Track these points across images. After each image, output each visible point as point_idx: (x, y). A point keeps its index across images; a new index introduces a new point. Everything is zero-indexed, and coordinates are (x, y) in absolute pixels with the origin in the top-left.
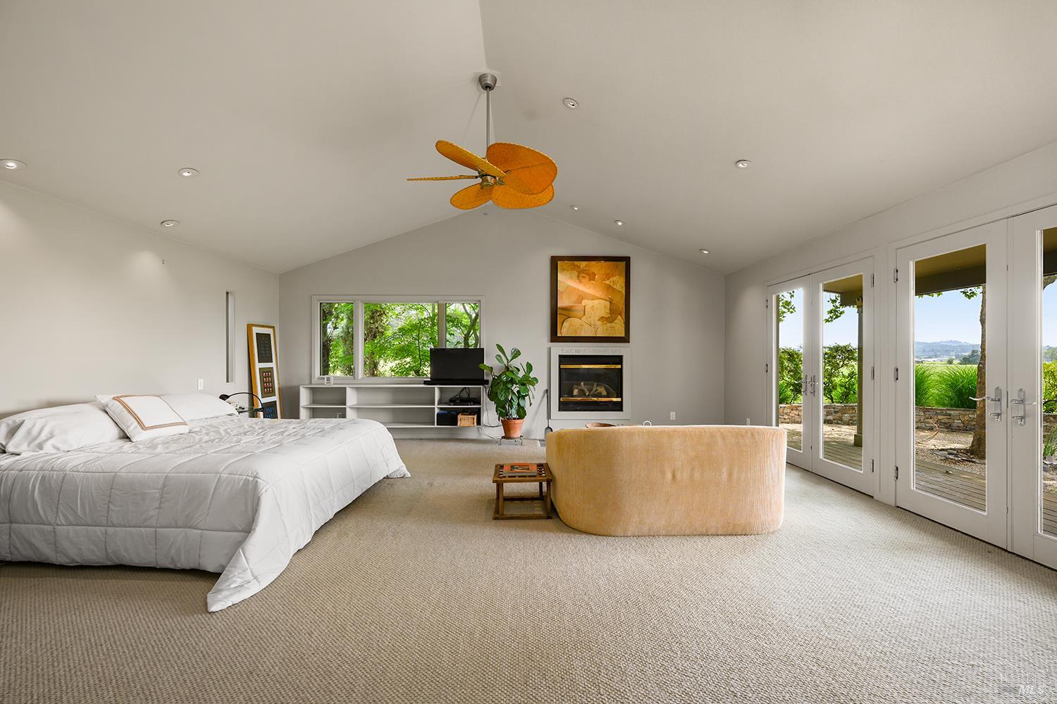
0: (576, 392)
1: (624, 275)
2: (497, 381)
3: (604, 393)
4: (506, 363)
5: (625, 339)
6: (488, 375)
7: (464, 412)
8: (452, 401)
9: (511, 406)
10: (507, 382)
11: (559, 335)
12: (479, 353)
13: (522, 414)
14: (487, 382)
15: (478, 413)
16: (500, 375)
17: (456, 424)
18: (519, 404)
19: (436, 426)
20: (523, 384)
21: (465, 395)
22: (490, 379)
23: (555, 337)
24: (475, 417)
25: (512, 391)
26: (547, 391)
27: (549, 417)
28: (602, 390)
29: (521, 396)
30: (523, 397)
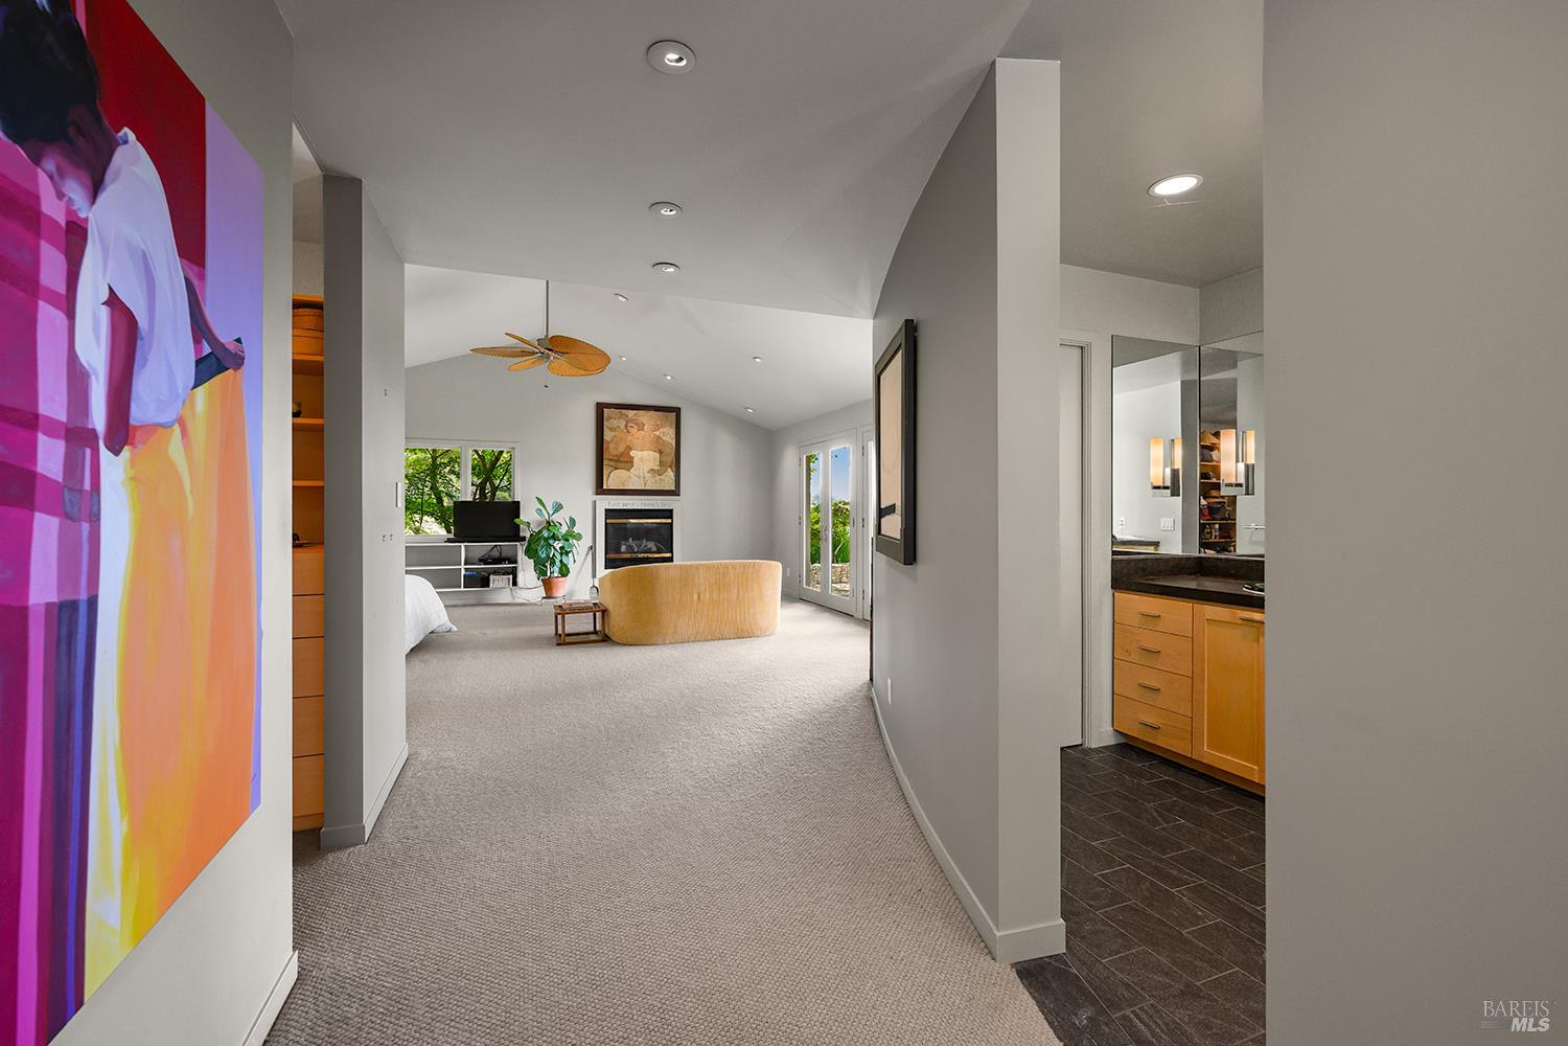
0: (623, 548)
1: (674, 426)
2: (536, 538)
3: (654, 549)
4: (547, 517)
5: (675, 493)
6: (524, 530)
7: (496, 572)
8: (483, 561)
9: (553, 564)
10: (549, 538)
11: (605, 487)
12: (515, 508)
13: (565, 572)
14: (524, 539)
15: (514, 572)
16: (540, 531)
17: (488, 586)
18: (561, 561)
19: (462, 589)
20: (567, 540)
21: (496, 554)
22: (528, 536)
23: (600, 489)
24: (511, 577)
25: (555, 549)
26: (591, 548)
27: (594, 576)
28: (652, 545)
29: (564, 552)
30: (567, 553)
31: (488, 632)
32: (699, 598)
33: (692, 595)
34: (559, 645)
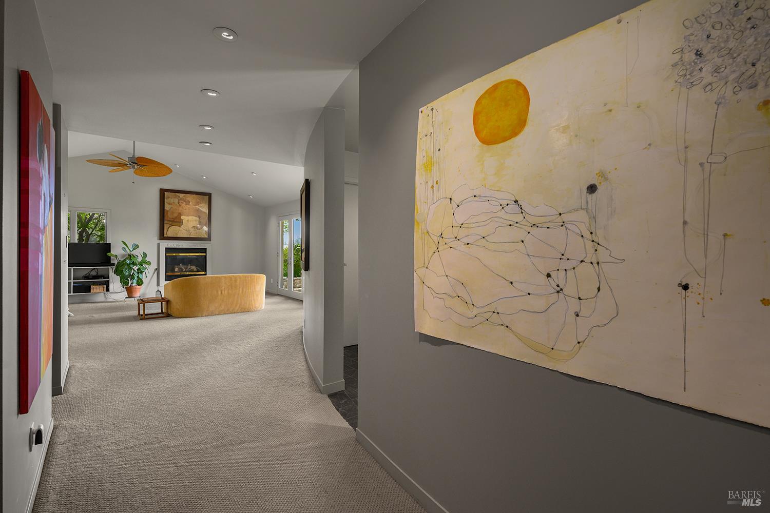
0: (176, 269)
1: (208, 203)
2: (121, 264)
3: (195, 270)
4: (129, 252)
5: (208, 239)
6: (113, 260)
7: (94, 283)
8: (86, 277)
9: (133, 278)
10: (130, 264)
11: (165, 236)
12: (108, 247)
13: (140, 282)
14: (113, 264)
15: (107, 284)
16: (125, 260)
17: (90, 292)
18: (138, 277)
19: (72, 294)
20: (142, 265)
21: (94, 273)
22: (116, 262)
23: (162, 237)
24: (105, 286)
25: (134, 270)
26: (157, 269)
27: (158, 285)
28: (194, 268)
29: (140, 271)
30: (142, 272)
31: (95, 315)
32: (221, 293)
33: (217, 292)
34: (141, 319)
